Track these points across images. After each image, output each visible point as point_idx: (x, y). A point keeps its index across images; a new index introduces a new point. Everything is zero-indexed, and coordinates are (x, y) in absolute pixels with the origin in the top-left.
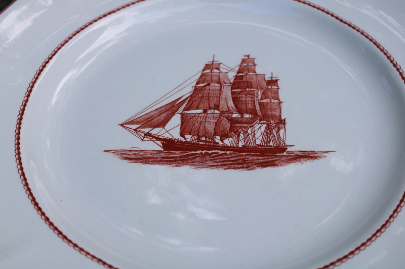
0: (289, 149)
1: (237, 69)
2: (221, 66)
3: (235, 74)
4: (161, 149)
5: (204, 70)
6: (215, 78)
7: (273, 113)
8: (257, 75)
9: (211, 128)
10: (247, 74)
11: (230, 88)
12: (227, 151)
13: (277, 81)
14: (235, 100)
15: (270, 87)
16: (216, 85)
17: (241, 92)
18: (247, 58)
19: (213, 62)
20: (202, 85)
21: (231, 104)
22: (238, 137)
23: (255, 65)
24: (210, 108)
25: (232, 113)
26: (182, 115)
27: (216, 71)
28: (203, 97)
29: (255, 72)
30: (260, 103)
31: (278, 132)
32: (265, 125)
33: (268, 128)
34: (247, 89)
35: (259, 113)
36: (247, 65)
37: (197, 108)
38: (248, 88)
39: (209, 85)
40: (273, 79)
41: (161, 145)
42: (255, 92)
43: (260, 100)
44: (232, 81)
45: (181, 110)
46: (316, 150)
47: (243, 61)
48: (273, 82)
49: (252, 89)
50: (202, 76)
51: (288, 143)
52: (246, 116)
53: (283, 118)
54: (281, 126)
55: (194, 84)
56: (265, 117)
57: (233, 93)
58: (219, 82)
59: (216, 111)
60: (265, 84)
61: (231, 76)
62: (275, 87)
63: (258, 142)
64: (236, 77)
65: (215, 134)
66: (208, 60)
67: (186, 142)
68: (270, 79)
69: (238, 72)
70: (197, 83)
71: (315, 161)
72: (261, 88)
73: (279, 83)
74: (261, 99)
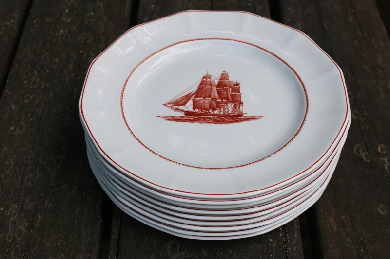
0: (244, 115)
1: (219, 78)
3: (218, 81)
4: (184, 115)
6: (208, 83)
7: (237, 99)
9: (207, 106)
14: (219, 93)
21: (217, 95)
22: (220, 110)
23: (228, 76)
24: (207, 97)
25: (217, 99)
28: (203, 92)
30: (231, 95)
31: (239, 108)
33: (235, 106)
35: (230, 99)
36: (224, 76)
37: (200, 97)
39: (205, 86)
44: (217, 84)
45: (192, 98)
46: (257, 115)
47: (222, 74)
48: (237, 85)
51: (244, 112)
52: (224, 100)
53: (242, 101)
54: (241, 105)
55: (198, 86)
56: (233, 101)
57: (217, 90)
58: (210, 85)
59: (210, 98)
60: (233, 86)
61: (217, 82)
62: (238, 87)
63: (230, 112)
64: (219, 82)
65: (210, 109)
66: (205, 74)
67: (196, 112)
69: (220, 80)
70: (200, 85)
71: (256, 120)
73: (240, 85)
74: (232, 92)
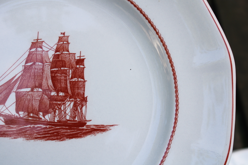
2: (44, 44)
5: (30, 49)
8: (70, 54)
10: (62, 53)
11: (50, 67)
12: (47, 125)
13: (83, 59)
15: (78, 66)
16: (40, 64)
17: (57, 70)
18: (62, 35)
19: (37, 40)
20: (29, 64)
26: (17, 93)
27: (39, 49)
29: (68, 51)
32: (73, 102)
34: (62, 69)
38: (63, 67)
40: (82, 58)
41: (3, 120)
42: (68, 71)
43: (71, 79)
49: (65, 68)
50: (29, 55)
68: (79, 58)
72: (72, 67)
